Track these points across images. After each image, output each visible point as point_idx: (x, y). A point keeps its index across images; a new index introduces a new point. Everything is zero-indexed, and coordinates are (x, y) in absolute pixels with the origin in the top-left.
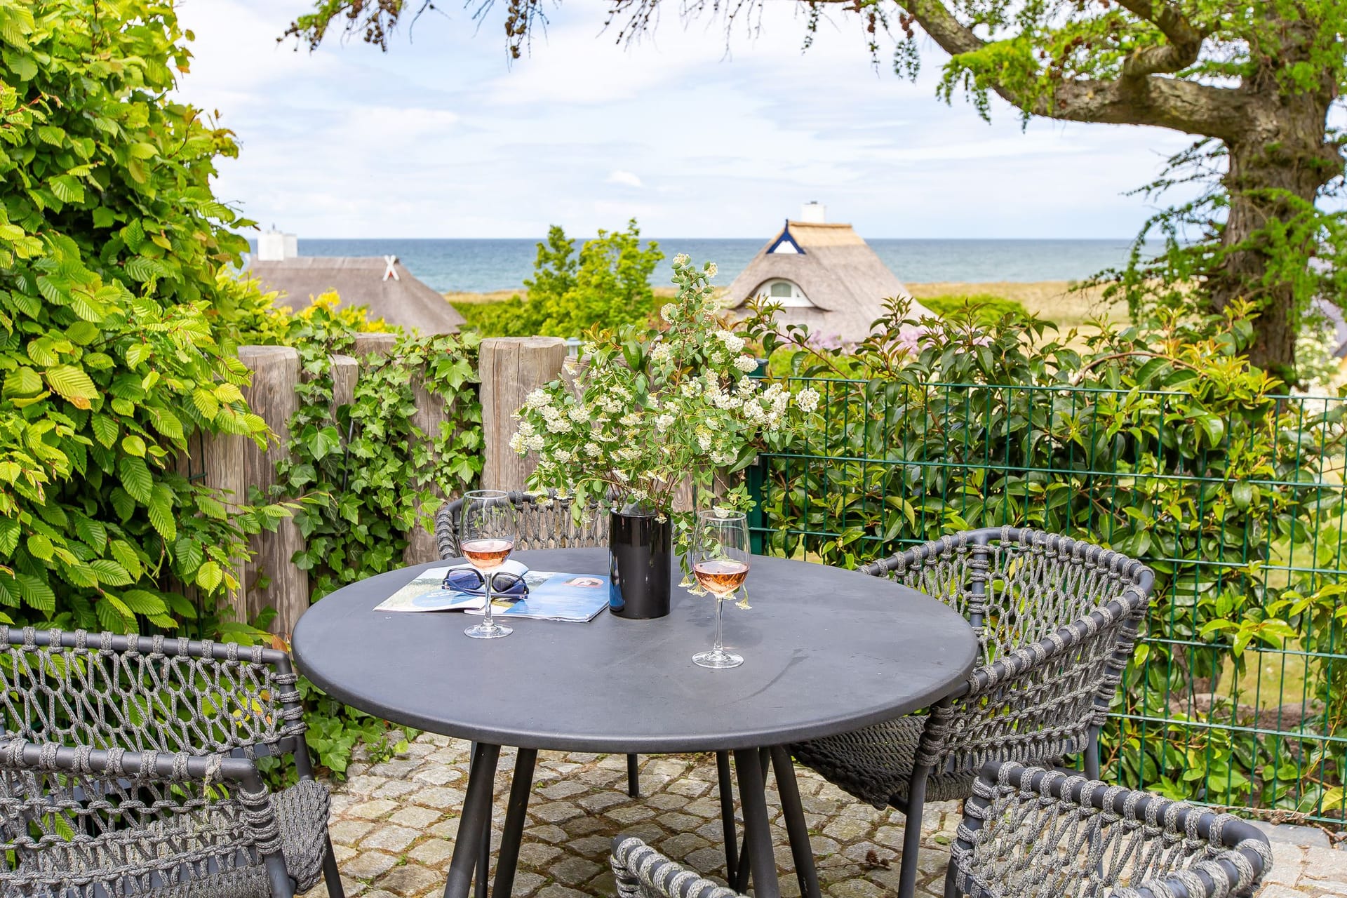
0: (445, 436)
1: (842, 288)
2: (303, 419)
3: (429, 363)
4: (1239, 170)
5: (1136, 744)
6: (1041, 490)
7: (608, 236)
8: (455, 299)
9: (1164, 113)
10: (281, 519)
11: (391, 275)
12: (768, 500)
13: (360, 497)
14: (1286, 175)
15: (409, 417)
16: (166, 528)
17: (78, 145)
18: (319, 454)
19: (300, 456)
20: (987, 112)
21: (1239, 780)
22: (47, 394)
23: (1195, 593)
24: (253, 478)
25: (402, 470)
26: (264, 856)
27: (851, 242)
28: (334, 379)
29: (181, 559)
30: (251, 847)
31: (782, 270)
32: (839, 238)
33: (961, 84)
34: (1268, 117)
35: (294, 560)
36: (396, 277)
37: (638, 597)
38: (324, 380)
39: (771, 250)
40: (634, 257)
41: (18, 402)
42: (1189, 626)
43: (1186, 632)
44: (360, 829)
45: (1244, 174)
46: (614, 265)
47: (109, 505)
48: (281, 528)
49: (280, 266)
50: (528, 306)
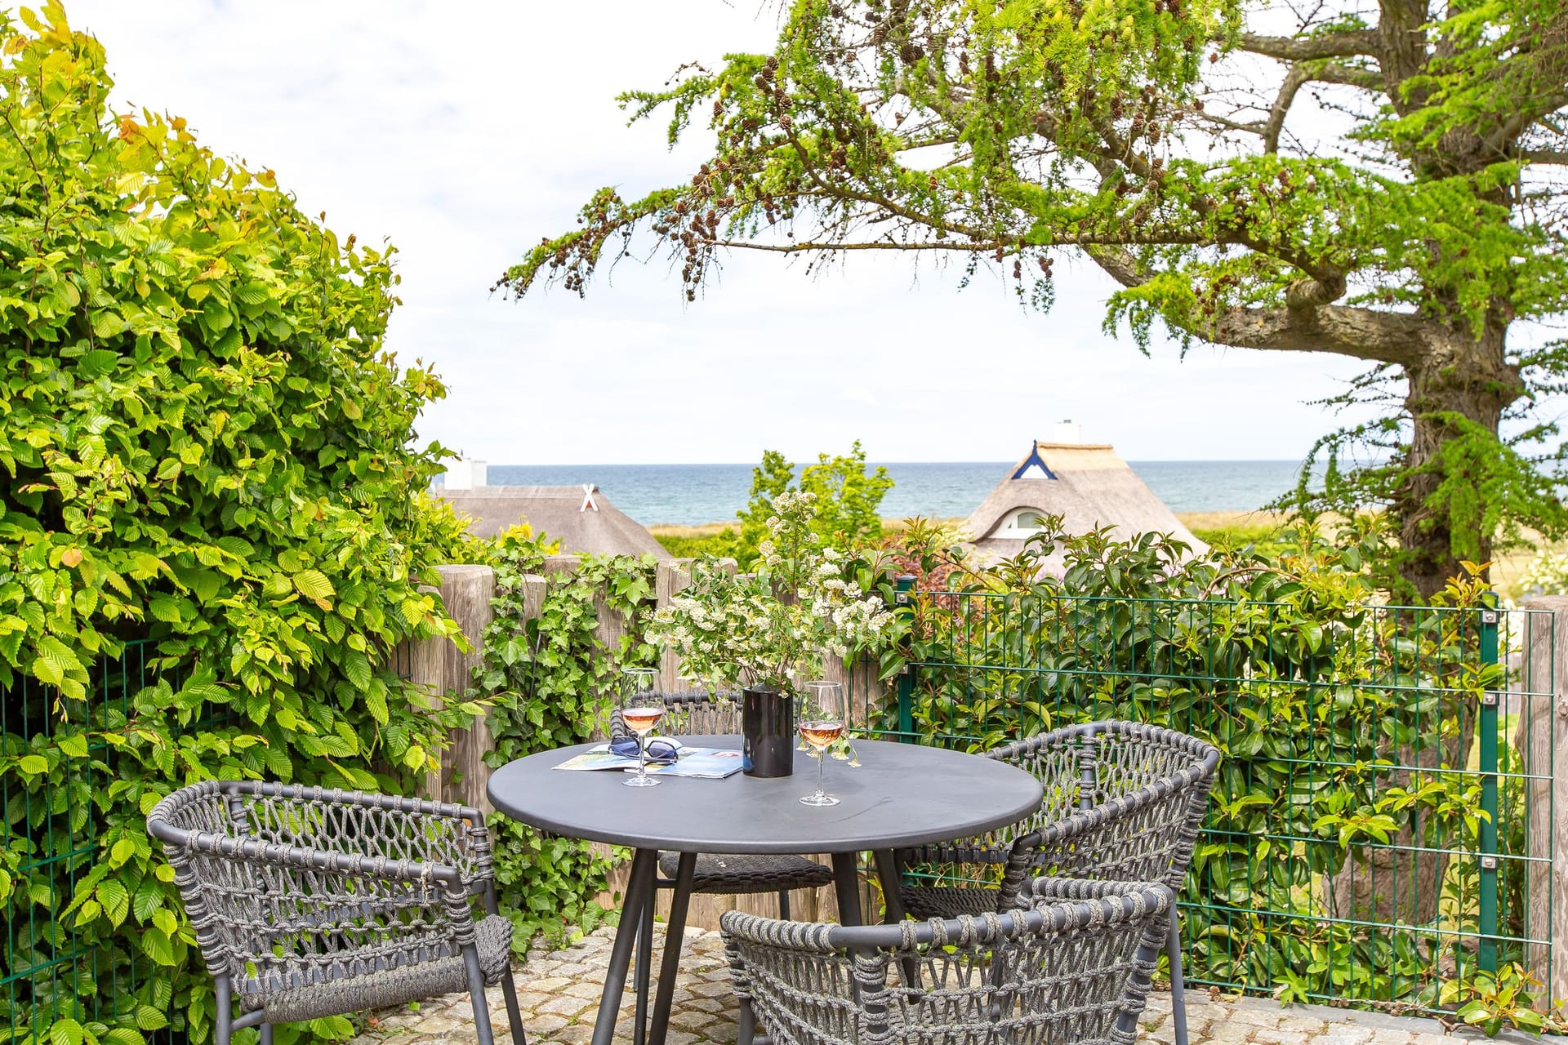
0: (624, 648)
2: (496, 629)
3: (610, 581)
4: (1418, 395)
5: (1262, 938)
6: (1164, 695)
7: (831, 461)
8: (661, 532)
9: (1334, 339)
10: (474, 717)
11: (589, 505)
12: (917, 706)
13: (546, 702)
14: (1465, 397)
15: (592, 631)
16: (379, 711)
17: (318, 390)
18: (510, 660)
19: (493, 663)
20: (1147, 347)
21: (1362, 973)
22: (295, 597)
23: (1310, 792)
24: (451, 681)
25: (584, 678)
26: (461, 947)
27: (1112, 465)
28: (525, 594)
29: (392, 743)
30: (452, 940)
31: (1030, 497)
32: (1097, 460)
33: (1126, 317)
34: (1442, 342)
35: (484, 759)
36: (595, 508)
37: (765, 761)
38: (515, 595)
40: (860, 484)
41: (276, 603)
42: (1306, 823)
43: (1303, 829)
44: (538, 998)
45: (1423, 397)
46: (836, 495)
47: (334, 696)
48: (474, 726)
49: (467, 496)
50: (741, 539)
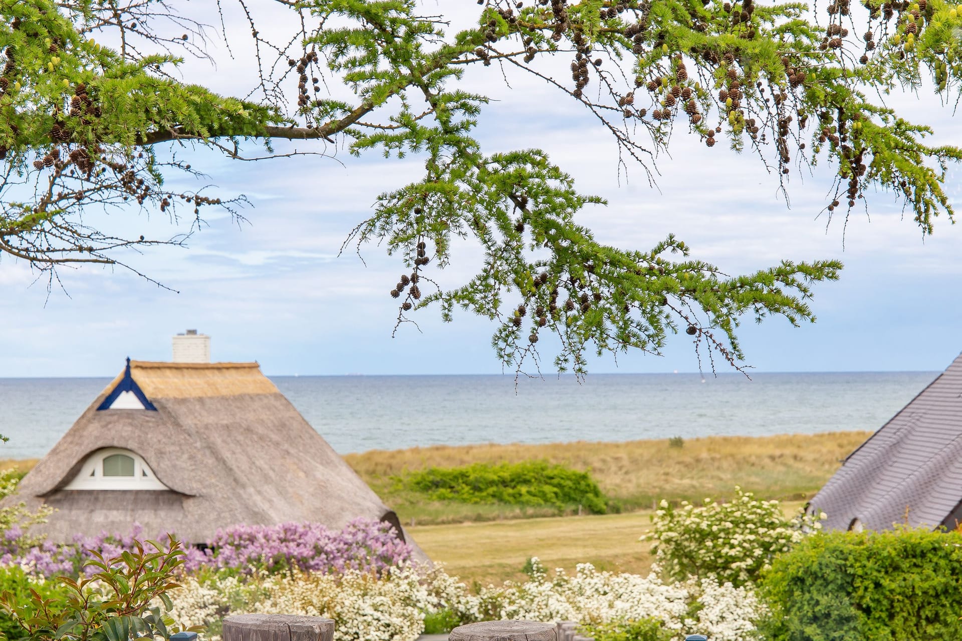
1: (210, 461)
27: (251, 389)
31: (119, 434)
32: (227, 384)
39: (106, 403)
